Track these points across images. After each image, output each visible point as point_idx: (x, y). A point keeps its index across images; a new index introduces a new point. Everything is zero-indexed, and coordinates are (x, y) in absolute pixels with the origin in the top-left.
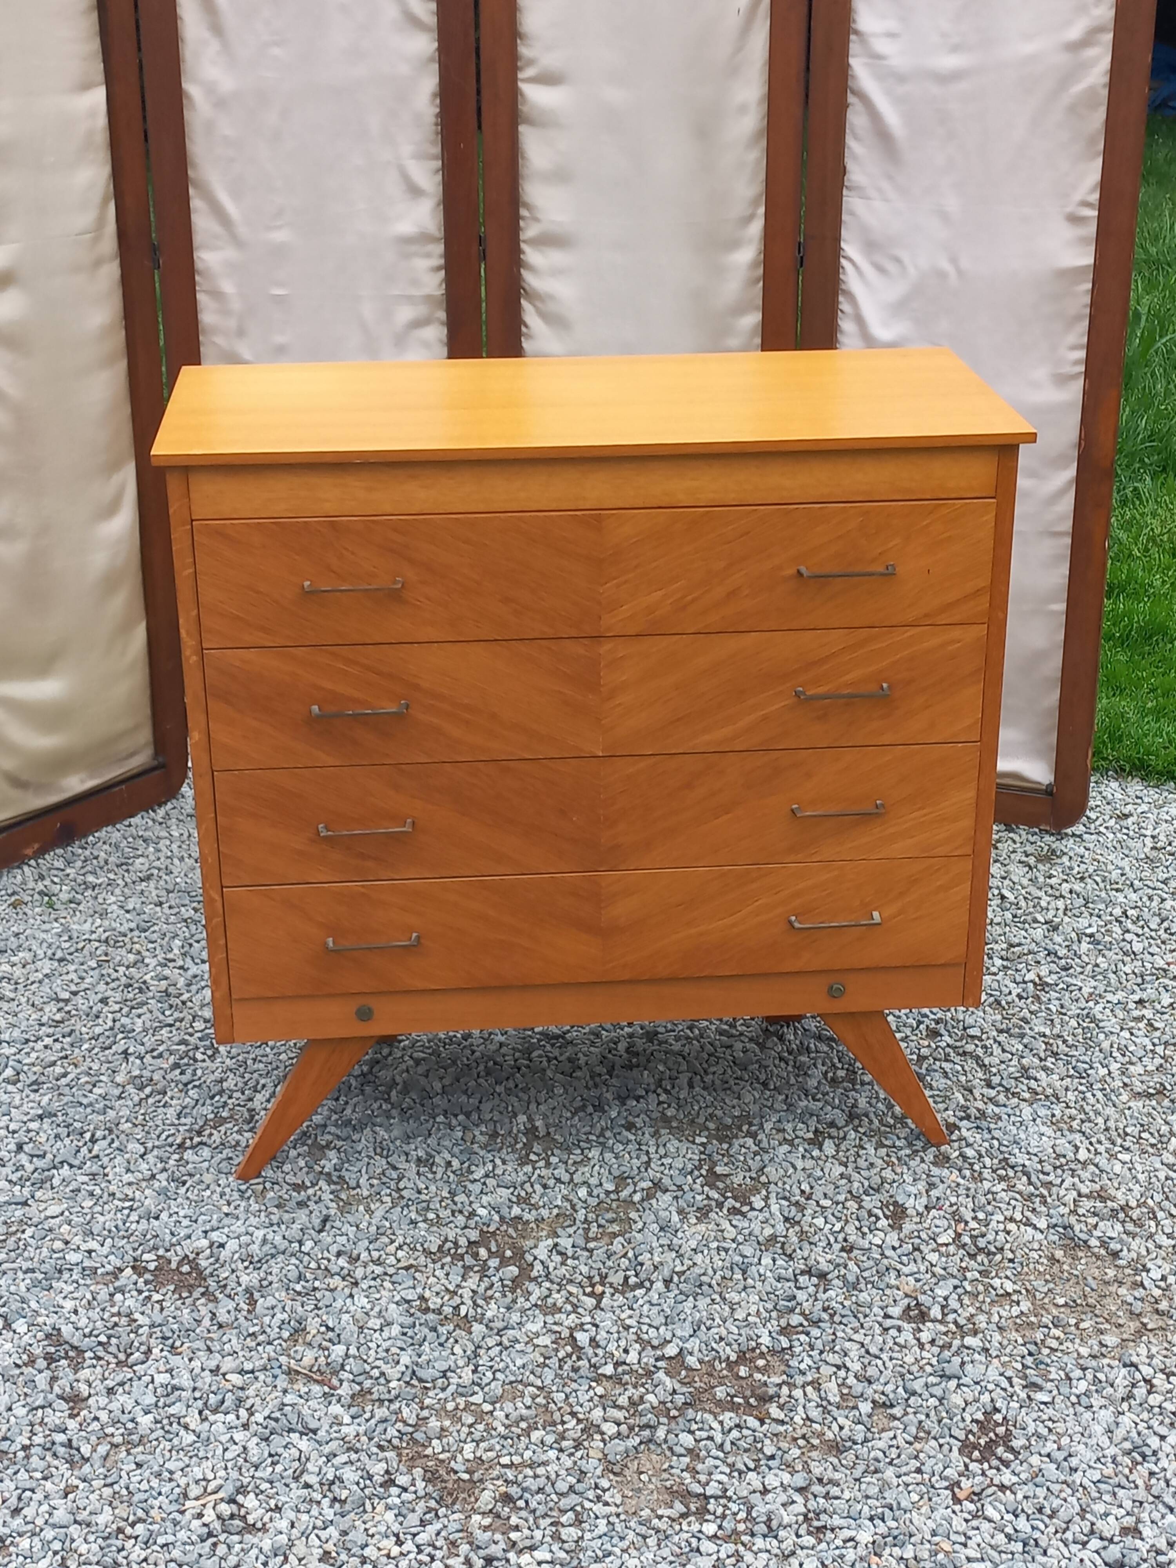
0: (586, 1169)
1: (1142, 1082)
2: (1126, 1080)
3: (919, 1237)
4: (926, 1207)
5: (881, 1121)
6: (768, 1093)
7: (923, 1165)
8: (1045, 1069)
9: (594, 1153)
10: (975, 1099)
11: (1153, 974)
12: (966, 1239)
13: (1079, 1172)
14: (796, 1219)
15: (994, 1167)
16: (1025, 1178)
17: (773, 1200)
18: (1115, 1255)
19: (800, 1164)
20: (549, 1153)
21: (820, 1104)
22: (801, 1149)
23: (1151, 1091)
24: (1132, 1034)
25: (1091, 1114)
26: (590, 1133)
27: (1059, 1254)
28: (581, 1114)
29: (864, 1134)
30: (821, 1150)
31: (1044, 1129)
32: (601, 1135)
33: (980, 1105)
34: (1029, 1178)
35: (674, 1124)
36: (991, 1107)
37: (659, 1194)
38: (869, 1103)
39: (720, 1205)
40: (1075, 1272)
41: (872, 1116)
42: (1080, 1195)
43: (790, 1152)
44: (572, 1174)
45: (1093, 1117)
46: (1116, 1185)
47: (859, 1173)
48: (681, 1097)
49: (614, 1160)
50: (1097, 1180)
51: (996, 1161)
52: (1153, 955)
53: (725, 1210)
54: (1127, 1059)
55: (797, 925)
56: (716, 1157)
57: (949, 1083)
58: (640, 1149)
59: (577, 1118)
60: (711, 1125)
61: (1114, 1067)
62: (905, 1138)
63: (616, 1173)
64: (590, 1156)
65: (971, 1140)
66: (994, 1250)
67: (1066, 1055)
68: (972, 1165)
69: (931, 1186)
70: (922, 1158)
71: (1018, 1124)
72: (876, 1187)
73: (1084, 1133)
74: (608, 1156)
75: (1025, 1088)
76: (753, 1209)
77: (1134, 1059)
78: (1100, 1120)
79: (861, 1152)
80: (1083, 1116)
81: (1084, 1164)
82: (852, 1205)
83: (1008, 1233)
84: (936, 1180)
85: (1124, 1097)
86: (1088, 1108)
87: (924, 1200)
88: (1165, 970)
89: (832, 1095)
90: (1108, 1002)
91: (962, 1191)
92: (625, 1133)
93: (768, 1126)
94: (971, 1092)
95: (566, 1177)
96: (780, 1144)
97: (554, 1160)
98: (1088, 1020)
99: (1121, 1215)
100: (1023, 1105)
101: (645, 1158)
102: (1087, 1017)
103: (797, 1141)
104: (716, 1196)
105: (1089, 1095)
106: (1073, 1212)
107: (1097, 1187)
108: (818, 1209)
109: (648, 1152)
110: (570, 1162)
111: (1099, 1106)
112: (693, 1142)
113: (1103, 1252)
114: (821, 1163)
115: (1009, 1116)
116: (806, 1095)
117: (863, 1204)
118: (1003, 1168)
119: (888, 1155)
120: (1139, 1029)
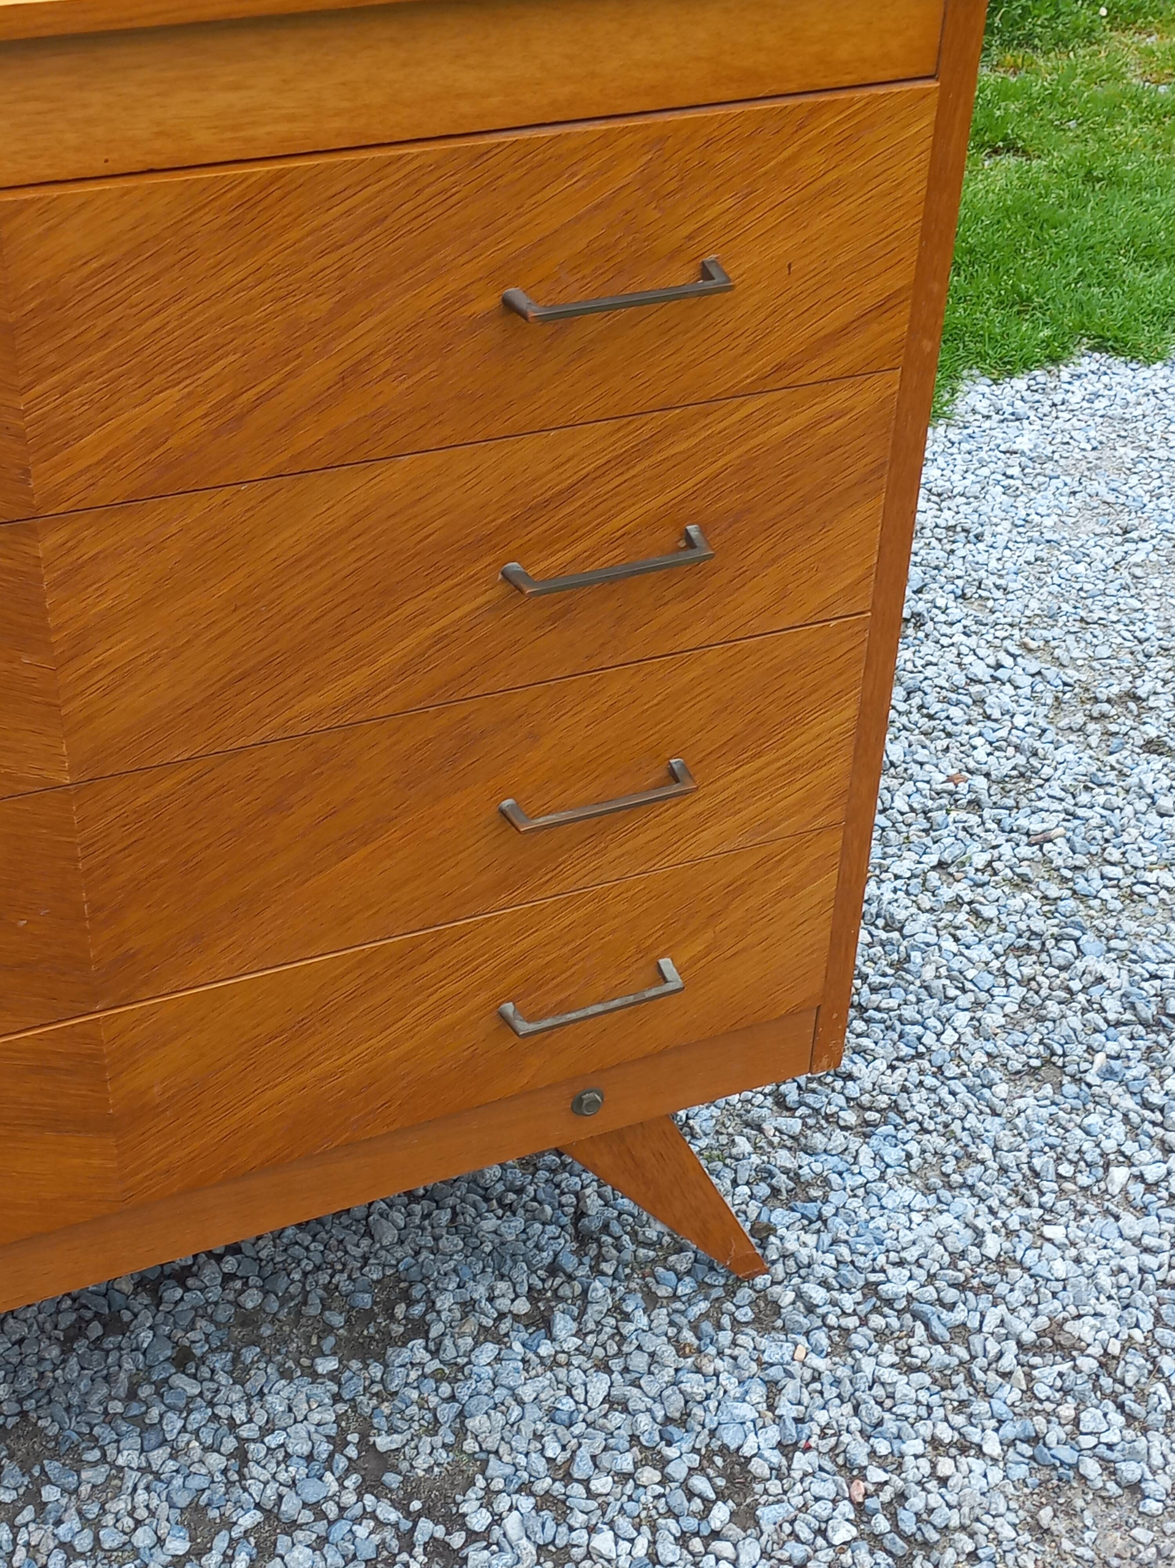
0: (121, 1505)
1: (1014, 1046)
2: (989, 1047)
3: (794, 1535)
4: (780, 1446)
5: (634, 1235)
6: (417, 1208)
7: (742, 1339)
8: (860, 1051)
9: (128, 1457)
10: (771, 1144)
11: (940, 808)
12: (881, 1524)
13: (1002, 1288)
14: (560, 1542)
15: (863, 1309)
16: (920, 1329)
17: (502, 1503)
18: (1135, 1488)
19: (527, 1393)
20: (36, 1472)
21: (519, 1223)
22: (517, 1347)
23: (1035, 1063)
24: (956, 940)
25: (966, 1138)
26: (111, 1398)
27: (1045, 1515)
28: (81, 1346)
29: (614, 1276)
30: (553, 1340)
31: (907, 1194)
32: (132, 1395)
33: (784, 1158)
34: (927, 1326)
35: (266, 1331)
36: (805, 1159)
37: (283, 1541)
38: (600, 1196)
39: (407, 1542)
40: (1088, 1554)
41: (616, 1228)
42: (1020, 1344)
43: (498, 1359)
44: (96, 1525)
45: (972, 1149)
46: (1072, 1309)
47: (635, 1383)
48: (263, 1254)
49: (171, 1465)
50: (1034, 1299)
51: (858, 1296)
52: (921, 764)
53: (418, 1550)
54: (970, 997)
55: (524, 1027)
56: (367, 1404)
57: (716, 1112)
58: (215, 1417)
59: (73, 1361)
60: (337, 1320)
61: (962, 1019)
62: (688, 1273)
63: (183, 1499)
64: (121, 1462)
65: (804, 1255)
66: (933, 1536)
67: (878, 1009)
68: (824, 1317)
69: (773, 1388)
70: (732, 1314)
71: (861, 1192)
72: (677, 1415)
73: (971, 1187)
74: (158, 1456)
75: (842, 1102)
76: (472, 1536)
77: (983, 997)
78: (985, 1152)
79: (627, 1328)
80: (953, 1148)
81: (1001, 1263)
82: (649, 1475)
83: (943, 1481)
84: (775, 1372)
85: (1002, 1089)
86: (956, 1126)
87: (773, 1434)
88: (951, 794)
89: (531, 1189)
90: (897, 877)
91: (831, 1392)
92: (180, 1380)
93: (445, 1302)
94: (760, 1129)
95: (83, 1543)
96: (477, 1344)
97: (50, 1493)
98: (880, 922)
99: (1106, 1382)
100: (855, 1143)
101: (230, 1443)
102: (878, 916)
103: (504, 1327)
104: (393, 1516)
105: (944, 1092)
106: (1029, 1393)
107: (1042, 1322)
108: (593, 1505)
109: (233, 1425)
110: (85, 1490)
111: (971, 1121)
112: (314, 1376)
113: (1112, 1486)
114: (562, 1373)
115: (840, 1174)
116: (487, 1199)
117: (670, 1469)
118: (875, 1310)
119: (672, 1323)
120: (963, 928)
